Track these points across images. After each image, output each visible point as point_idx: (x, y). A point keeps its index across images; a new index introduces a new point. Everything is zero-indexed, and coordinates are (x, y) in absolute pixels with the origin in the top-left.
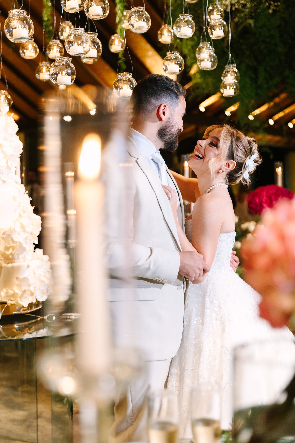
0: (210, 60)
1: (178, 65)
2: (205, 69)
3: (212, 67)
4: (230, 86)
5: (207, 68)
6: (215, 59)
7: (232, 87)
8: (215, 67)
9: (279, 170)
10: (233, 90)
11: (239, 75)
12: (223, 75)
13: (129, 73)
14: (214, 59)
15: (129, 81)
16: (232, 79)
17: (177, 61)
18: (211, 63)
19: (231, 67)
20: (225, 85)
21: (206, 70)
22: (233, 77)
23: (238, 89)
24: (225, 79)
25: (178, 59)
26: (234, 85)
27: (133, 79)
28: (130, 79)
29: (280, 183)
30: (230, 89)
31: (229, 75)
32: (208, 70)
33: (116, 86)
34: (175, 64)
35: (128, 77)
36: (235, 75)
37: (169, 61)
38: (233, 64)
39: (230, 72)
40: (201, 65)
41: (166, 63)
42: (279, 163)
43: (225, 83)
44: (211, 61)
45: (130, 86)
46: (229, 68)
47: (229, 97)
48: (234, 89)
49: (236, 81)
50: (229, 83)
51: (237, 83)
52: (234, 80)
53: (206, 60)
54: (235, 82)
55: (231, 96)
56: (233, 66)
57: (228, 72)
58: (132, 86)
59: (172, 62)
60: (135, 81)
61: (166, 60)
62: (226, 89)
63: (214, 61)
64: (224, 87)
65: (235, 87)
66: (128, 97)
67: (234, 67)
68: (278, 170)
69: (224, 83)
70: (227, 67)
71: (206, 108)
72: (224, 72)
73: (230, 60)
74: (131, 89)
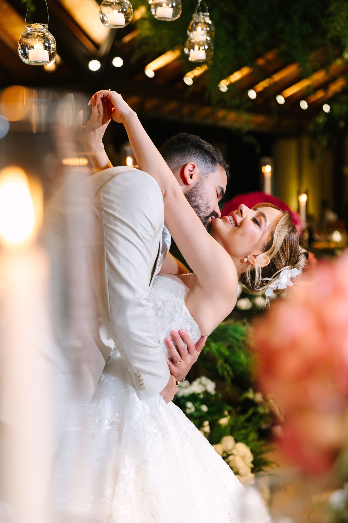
0: (170, 5)
1: (123, 13)
2: (163, 19)
3: (174, 15)
4: (200, 45)
5: (166, 17)
6: (179, 4)
7: (203, 47)
8: (179, 16)
9: (267, 170)
10: (204, 52)
11: (213, 29)
12: (190, 27)
13: (43, 24)
14: (176, 4)
15: (44, 36)
16: (203, 35)
17: (122, 7)
18: (172, 10)
19: (202, 16)
20: (191, 44)
21: (165, 20)
22: (203, 32)
23: (211, 50)
24: (191, 35)
25: (123, 4)
26: (206, 43)
27: (50, 34)
28: (45, 33)
29: (268, 190)
30: (199, 49)
31: (199, 28)
32: (168, 20)
33: (22, 44)
34: (119, 12)
35: (42, 30)
36: (208, 29)
37: (109, 7)
38: (204, 12)
39: (200, 24)
40: (157, 13)
41: (105, 10)
42: (267, 160)
43: (192, 41)
44: (172, 7)
45: (44, 45)
46: (199, 18)
47: (198, 62)
48: (206, 51)
49: (209, 38)
50: (198, 41)
51: (209, 40)
52: (205, 37)
53: (164, 5)
54: (207, 39)
55: (201, 61)
56: (204, 15)
57: (197, 24)
58: (47, 45)
59: (113, 9)
60: (53, 37)
61: (104, 5)
62: (194, 49)
63: (176, 7)
64: (191, 46)
65: (207, 47)
66: (42, 62)
67: (206, 16)
68: (265, 169)
69: (190, 40)
70: (195, 15)
71: (156, 72)
72: (191, 23)
73: (199, 5)
74: (46, 49)
